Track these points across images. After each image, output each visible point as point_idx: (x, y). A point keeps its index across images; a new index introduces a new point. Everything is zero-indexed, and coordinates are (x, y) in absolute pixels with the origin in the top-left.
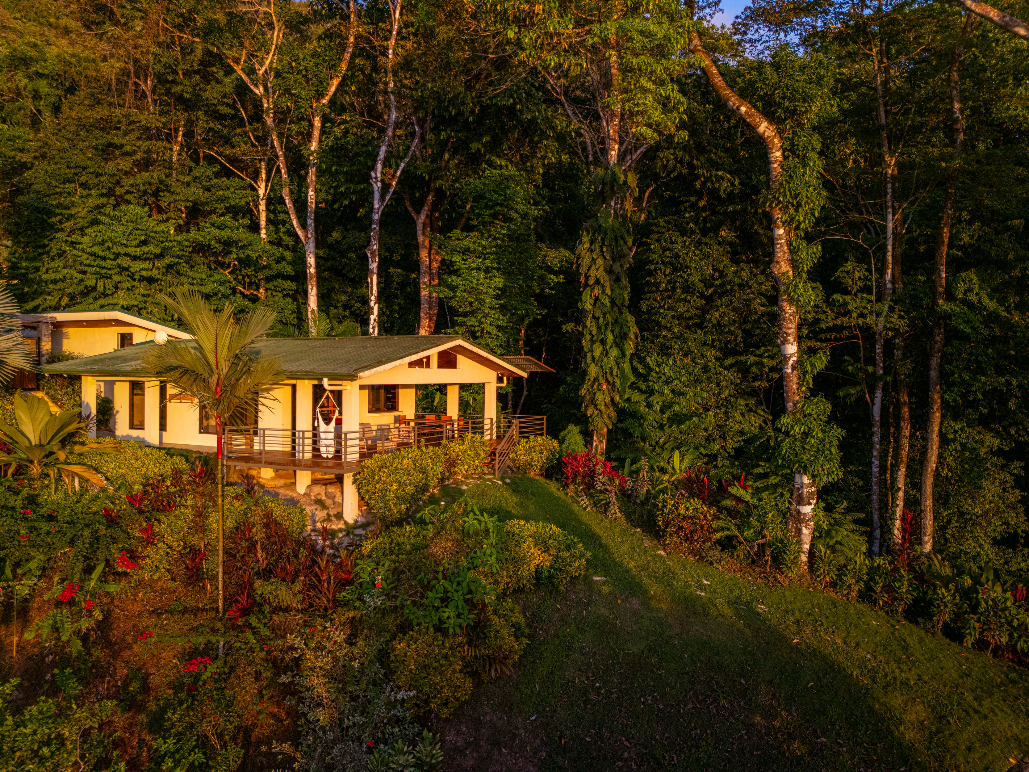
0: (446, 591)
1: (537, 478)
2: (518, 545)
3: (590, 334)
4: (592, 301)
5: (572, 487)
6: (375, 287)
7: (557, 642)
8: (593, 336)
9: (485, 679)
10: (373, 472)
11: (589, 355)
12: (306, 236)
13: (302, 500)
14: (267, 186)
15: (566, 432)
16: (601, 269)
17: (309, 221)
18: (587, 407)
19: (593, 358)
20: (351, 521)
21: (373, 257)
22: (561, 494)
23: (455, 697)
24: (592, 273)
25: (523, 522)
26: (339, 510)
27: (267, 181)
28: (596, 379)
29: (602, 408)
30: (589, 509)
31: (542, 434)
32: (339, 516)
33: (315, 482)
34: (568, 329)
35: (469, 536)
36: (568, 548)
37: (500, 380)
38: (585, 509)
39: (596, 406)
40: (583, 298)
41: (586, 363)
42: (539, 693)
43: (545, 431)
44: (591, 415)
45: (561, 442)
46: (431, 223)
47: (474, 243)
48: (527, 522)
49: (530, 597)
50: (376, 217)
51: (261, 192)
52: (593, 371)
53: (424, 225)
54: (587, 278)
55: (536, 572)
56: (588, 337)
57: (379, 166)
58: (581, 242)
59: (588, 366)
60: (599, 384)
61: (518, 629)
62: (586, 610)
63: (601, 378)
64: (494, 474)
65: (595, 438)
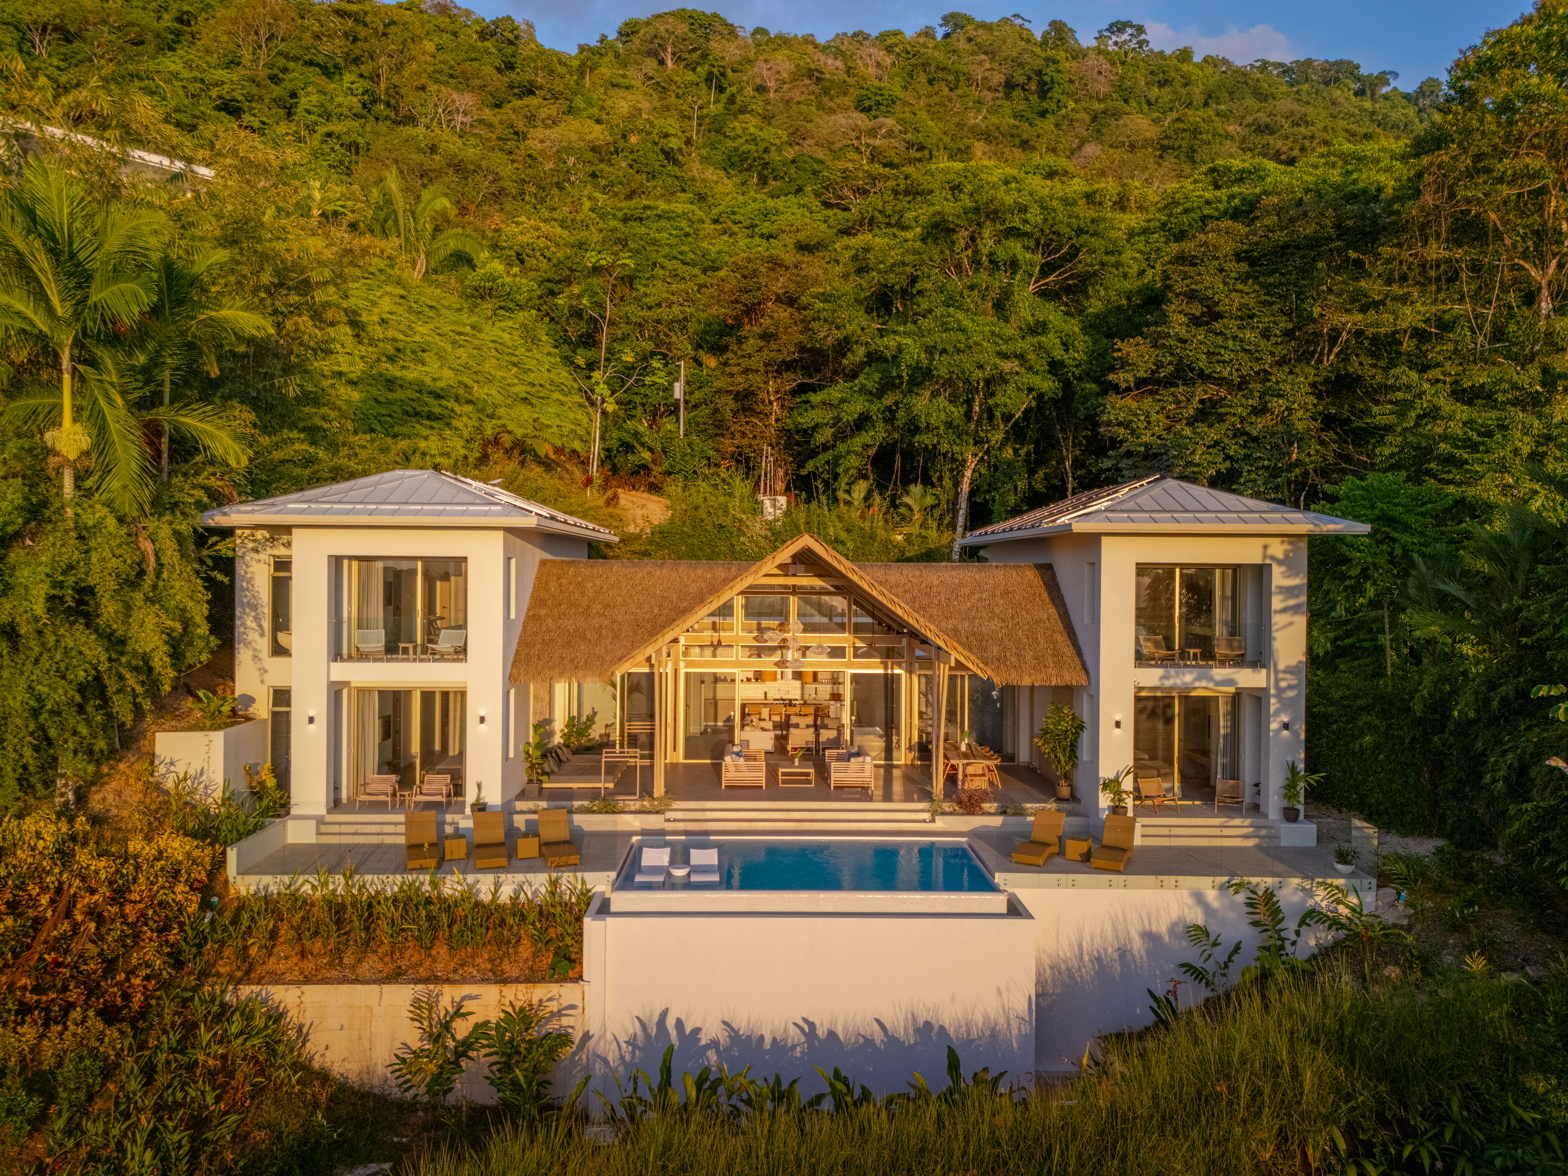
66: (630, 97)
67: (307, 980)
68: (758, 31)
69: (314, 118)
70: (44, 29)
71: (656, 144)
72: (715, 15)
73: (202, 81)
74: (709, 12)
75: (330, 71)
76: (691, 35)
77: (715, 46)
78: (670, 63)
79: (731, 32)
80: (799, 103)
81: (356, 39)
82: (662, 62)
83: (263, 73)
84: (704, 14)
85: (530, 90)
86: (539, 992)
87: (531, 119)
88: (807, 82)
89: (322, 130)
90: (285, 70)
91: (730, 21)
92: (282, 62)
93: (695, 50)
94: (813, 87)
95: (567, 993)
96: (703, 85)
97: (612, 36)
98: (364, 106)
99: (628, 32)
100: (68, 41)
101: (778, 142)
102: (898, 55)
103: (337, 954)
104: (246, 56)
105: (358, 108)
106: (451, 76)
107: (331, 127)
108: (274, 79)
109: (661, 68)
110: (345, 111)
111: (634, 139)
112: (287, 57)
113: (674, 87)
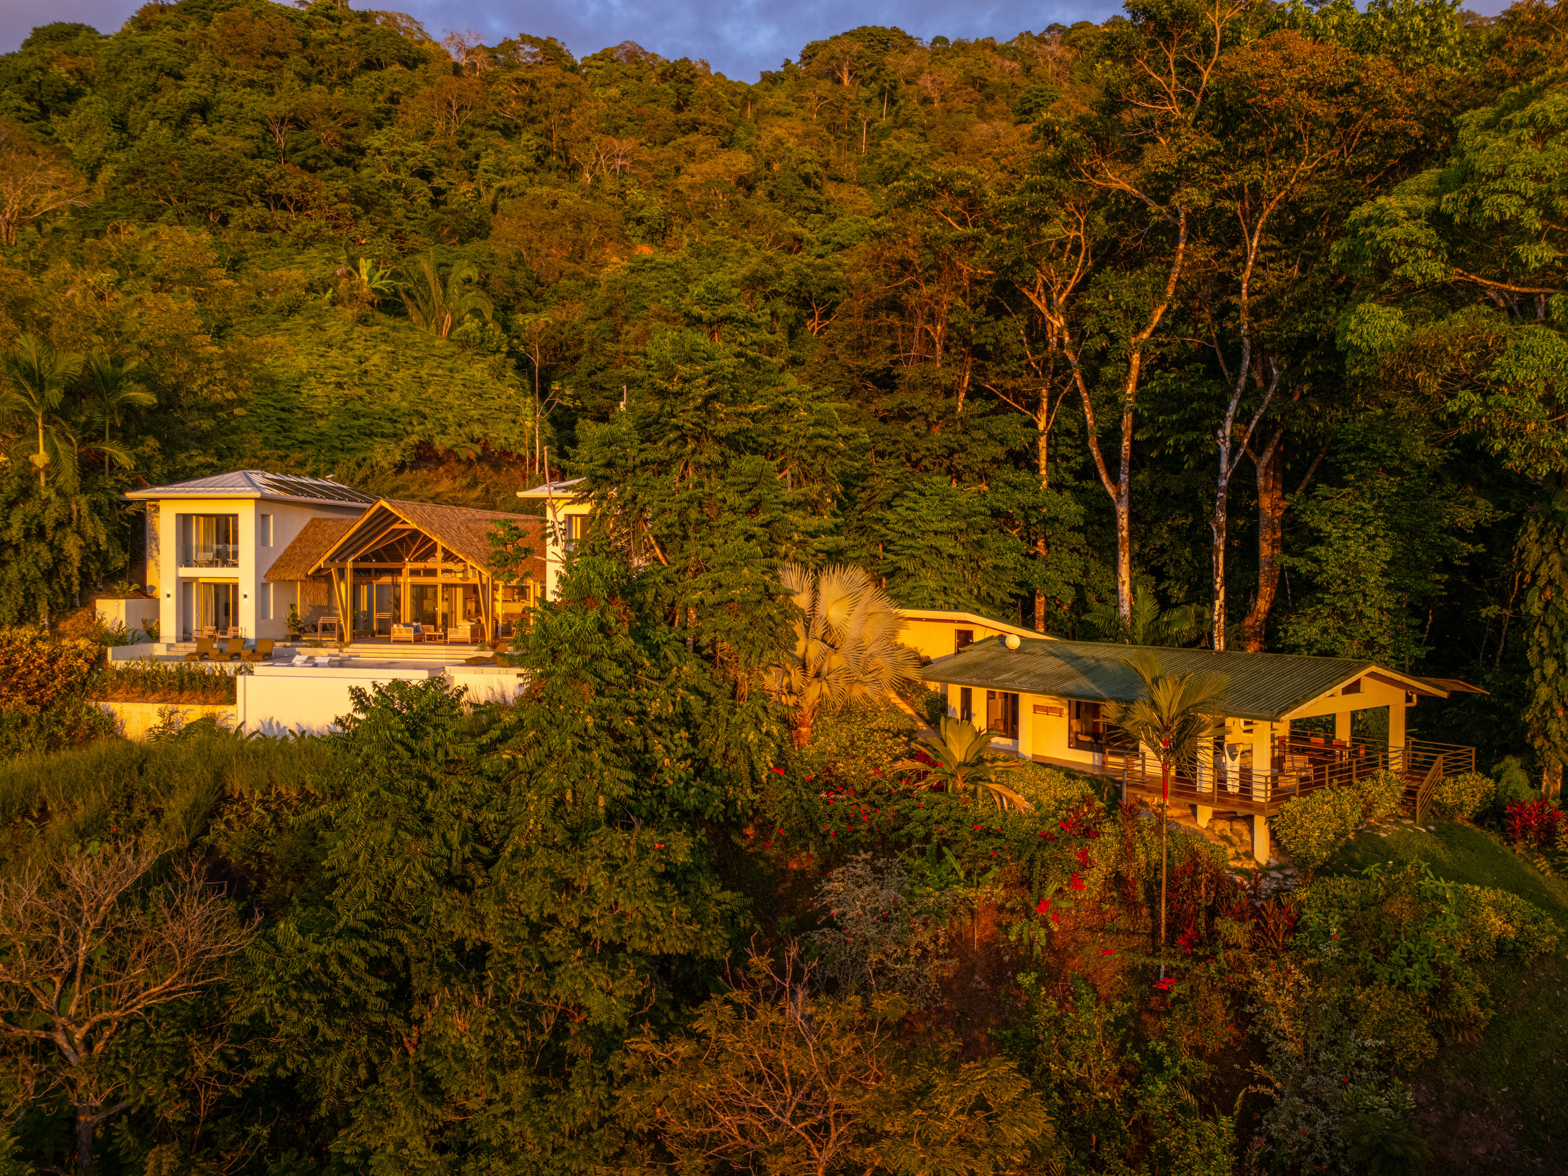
0: (1410, 952)
1: (1468, 824)
2: (1475, 912)
3: (1539, 645)
4: (1542, 605)
5: (1521, 843)
6: (1221, 567)
7: (1526, 1019)
8: (1543, 649)
9: (1449, 1042)
10: (1295, 818)
11: (1537, 672)
12: (1119, 494)
13: (1207, 834)
14: (1048, 418)
15: (1502, 766)
16: (1557, 567)
17: (1123, 477)
18: (1533, 737)
19: (1544, 677)
20: (1263, 862)
21: (1220, 531)
22: (1508, 850)
23: (1421, 1054)
24: (1543, 571)
25: (1477, 888)
26: (1249, 848)
27: (1050, 411)
28: (1547, 704)
29: (1557, 740)
30: (1548, 873)
31: (1470, 770)
32: (1250, 855)
33: (1216, 815)
34: (1490, 614)
35: (1425, 899)
36: (1535, 921)
37: (1409, 699)
38: (1543, 873)
39: (1547, 736)
40: (1529, 600)
41: (1532, 681)
42: (1508, 1067)
43: (1473, 766)
44: (1540, 748)
45: (1498, 779)
46: (1276, 465)
47: (1350, 504)
48: (1482, 888)
49: (1488, 968)
50: (1223, 483)
51: (1041, 426)
52: (1543, 692)
53: (1267, 467)
54: (1535, 577)
55: (1497, 942)
56: (1536, 649)
57: (1228, 424)
58: (1525, 531)
59: (1536, 686)
60: (1553, 710)
61: (1484, 999)
62: (1561, 990)
63: (1555, 702)
64: (1414, 819)
65: (1545, 777)
66: (787, 124)
67: (126, 701)
68: (937, 40)
69: (491, 175)
70: (282, 123)
71: (794, 170)
72: (895, 30)
73: (402, 154)
74: (888, 27)
75: (509, 132)
76: (868, 52)
77: (890, 59)
78: (846, 82)
79: (910, 42)
80: (959, 112)
81: (531, 102)
82: (839, 81)
83: (452, 140)
84: (883, 29)
85: (694, 126)
86: (218, 709)
87: (691, 154)
88: (970, 89)
89: (497, 185)
90: (472, 136)
91: (908, 34)
92: (469, 129)
93: (871, 66)
94: (976, 95)
95: (230, 709)
96: (876, 100)
97: (795, 59)
98: (538, 159)
99: (809, 54)
100: (301, 129)
101: (919, 156)
102: (1081, 48)
103: (144, 692)
104: (440, 126)
105: (530, 163)
106: (630, 120)
107: (504, 183)
108: (462, 144)
109: (836, 86)
110: (516, 167)
111: (776, 167)
112: (474, 125)
113: (847, 105)
